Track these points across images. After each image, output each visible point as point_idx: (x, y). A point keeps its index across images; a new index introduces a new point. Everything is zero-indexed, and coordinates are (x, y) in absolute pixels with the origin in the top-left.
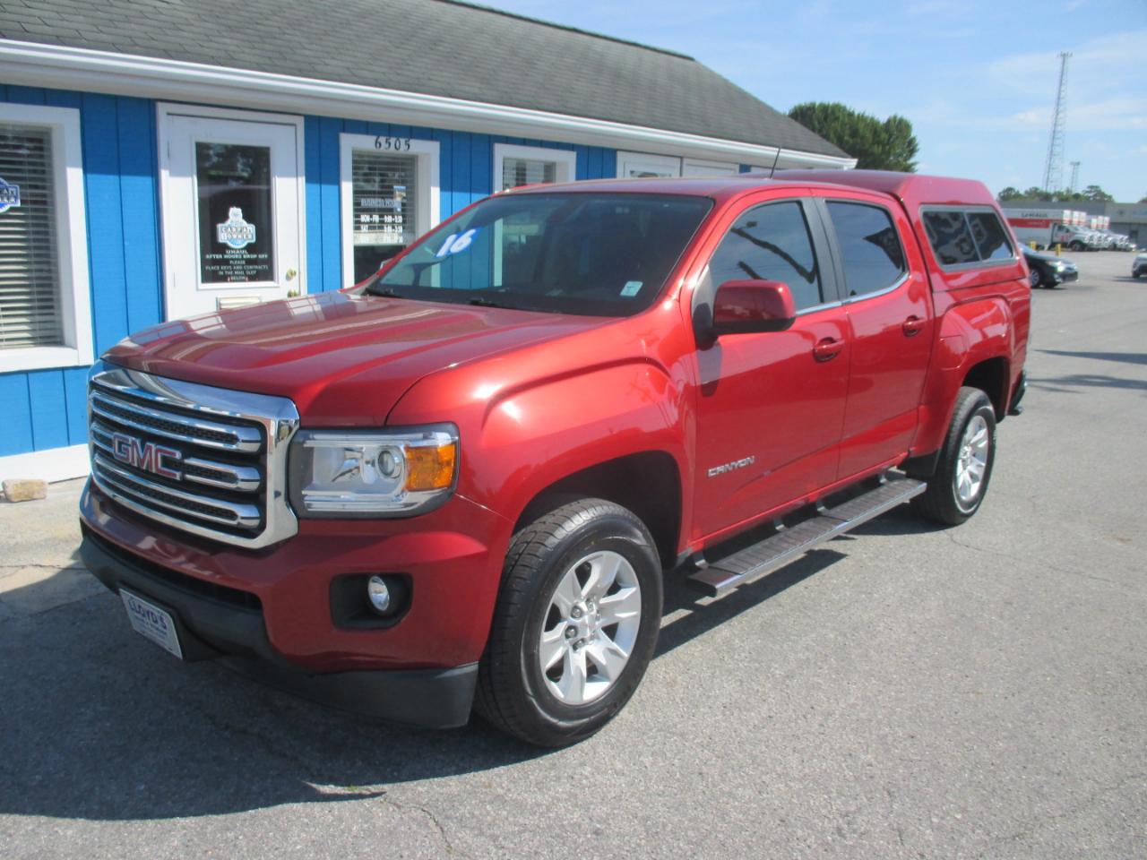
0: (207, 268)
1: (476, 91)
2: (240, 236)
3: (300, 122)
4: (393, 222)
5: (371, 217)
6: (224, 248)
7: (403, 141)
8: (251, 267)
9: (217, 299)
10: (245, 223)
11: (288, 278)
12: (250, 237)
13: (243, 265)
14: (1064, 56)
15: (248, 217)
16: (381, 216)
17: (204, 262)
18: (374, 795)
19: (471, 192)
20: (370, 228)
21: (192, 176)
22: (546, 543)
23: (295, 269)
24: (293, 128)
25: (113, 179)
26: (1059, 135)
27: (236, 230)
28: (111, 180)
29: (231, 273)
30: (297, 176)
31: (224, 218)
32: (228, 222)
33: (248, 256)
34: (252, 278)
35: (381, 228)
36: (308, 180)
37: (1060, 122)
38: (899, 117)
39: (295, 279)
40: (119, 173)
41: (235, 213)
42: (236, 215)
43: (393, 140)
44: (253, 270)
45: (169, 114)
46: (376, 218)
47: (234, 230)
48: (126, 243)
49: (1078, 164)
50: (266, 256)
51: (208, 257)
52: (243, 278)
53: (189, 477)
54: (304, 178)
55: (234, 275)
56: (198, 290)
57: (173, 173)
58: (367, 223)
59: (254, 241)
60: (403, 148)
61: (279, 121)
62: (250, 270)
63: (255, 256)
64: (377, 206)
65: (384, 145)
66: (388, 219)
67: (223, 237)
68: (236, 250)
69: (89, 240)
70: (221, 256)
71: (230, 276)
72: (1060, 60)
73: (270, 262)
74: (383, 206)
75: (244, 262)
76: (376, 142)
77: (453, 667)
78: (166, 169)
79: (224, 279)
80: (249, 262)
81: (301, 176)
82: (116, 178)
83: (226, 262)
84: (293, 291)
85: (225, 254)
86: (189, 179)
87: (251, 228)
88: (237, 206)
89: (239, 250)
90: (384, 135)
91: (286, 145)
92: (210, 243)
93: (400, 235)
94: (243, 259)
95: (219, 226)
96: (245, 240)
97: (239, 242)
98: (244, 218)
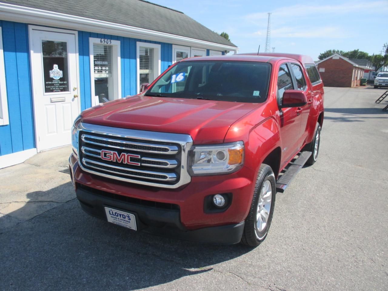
0: (47, 87)
1: (132, 23)
2: (57, 75)
3: (76, 33)
4: (105, 69)
5: (98, 67)
6: (52, 79)
7: (109, 40)
8: (61, 86)
9: (50, 98)
10: (59, 70)
11: (74, 90)
12: (61, 75)
13: (58, 86)
14: (269, 14)
15: (60, 68)
16: (102, 67)
17: (46, 85)
18: (209, 270)
19: (130, 59)
20: (98, 72)
21: (41, 53)
22: (258, 179)
23: (76, 87)
24: (74, 35)
25: (14, 54)
26: (268, 39)
27: (56, 73)
28: (13, 54)
29: (54, 89)
30: (76, 53)
31: (52, 68)
32: (53, 70)
33: (60, 82)
34: (62, 91)
35: (101, 71)
36: (80, 55)
37: (268, 35)
38: (225, 33)
39: (76, 90)
40: (16, 52)
41: (56, 66)
42: (56, 67)
43: (106, 40)
44: (62, 87)
45: (33, 29)
46: (100, 68)
47: (55, 73)
48: (19, 78)
49: (274, 48)
50: (66, 82)
51: (47, 83)
52: (59, 90)
53: (143, 164)
54: (78, 54)
55: (56, 89)
56: (44, 95)
57: (35, 52)
58: (97, 70)
59: (62, 77)
60: (109, 43)
61: (70, 33)
62: (61, 87)
63: (62, 82)
64: (100, 64)
65: (103, 42)
66: (104, 68)
67: (52, 76)
68: (56, 80)
69: (6, 77)
70: (51, 83)
71: (54, 90)
72: (268, 15)
73: (67, 84)
74: (102, 64)
75: (59, 85)
76: (101, 41)
77: (239, 223)
78: (32, 50)
79: (52, 91)
80: (61, 85)
81: (77, 53)
82: (15, 53)
83: (53, 85)
84: (75, 95)
85: (53, 82)
86: (40, 54)
87: (61, 72)
88: (56, 64)
89: (57, 80)
90: (103, 38)
91: (72, 41)
92: (47, 78)
93: (107, 74)
94: (58, 83)
95: (50, 71)
96: (59, 77)
97: (57, 77)
98: (59, 68)
